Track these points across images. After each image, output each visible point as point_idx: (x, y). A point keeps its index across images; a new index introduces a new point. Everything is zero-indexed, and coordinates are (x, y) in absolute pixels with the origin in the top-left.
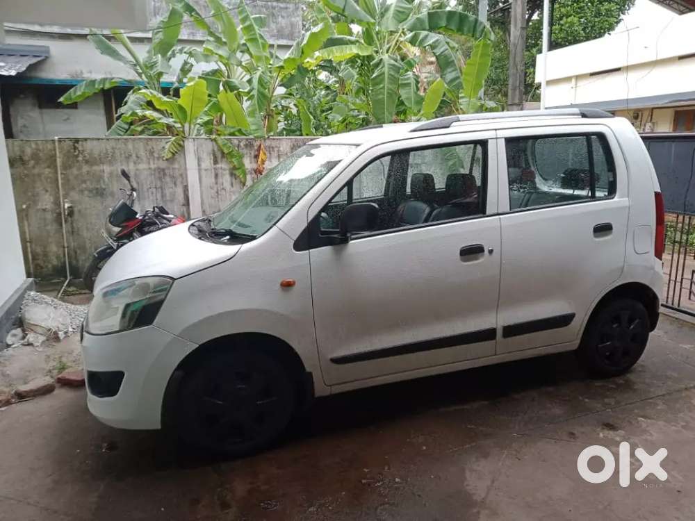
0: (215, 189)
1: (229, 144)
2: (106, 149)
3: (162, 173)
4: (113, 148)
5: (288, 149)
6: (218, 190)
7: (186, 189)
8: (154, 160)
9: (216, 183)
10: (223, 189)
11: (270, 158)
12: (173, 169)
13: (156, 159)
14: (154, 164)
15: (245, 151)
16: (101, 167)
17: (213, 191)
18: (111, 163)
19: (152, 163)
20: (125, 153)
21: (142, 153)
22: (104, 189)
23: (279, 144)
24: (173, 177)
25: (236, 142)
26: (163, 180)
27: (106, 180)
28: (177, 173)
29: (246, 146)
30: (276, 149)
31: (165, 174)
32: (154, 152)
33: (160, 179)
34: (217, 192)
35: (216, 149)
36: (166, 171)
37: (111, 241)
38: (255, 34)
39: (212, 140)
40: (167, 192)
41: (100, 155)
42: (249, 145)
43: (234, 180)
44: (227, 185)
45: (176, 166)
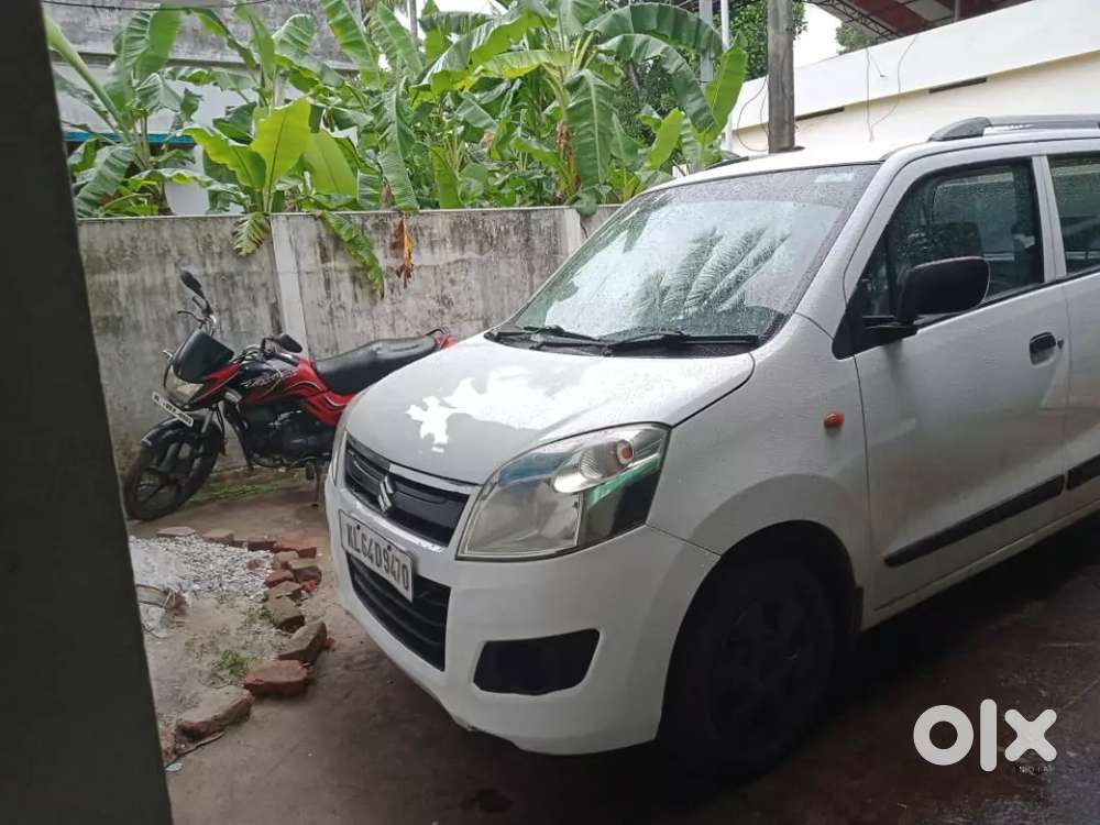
0: (327, 308)
1: (348, 225)
2: (121, 242)
3: (229, 282)
4: (132, 239)
5: (446, 232)
6: (331, 309)
7: (275, 310)
8: (212, 259)
9: (329, 297)
10: (341, 306)
11: (418, 249)
12: (250, 274)
13: (216, 256)
14: (213, 265)
15: (374, 236)
16: (112, 277)
17: (324, 312)
18: (130, 269)
19: (208, 262)
20: (156, 245)
21: (190, 247)
22: (120, 319)
23: (432, 222)
24: (249, 288)
25: (358, 221)
26: (232, 295)
27: (122, 299)
28: (257, 281)
29: (375, 226)
30: (426, 233)
31: (234, 285)
32: (211, 243)
33: (226, 292)
34: (331, 313)
35: (323, 235)
36: (237, 278)
37: (178, 411)
38: (358, 34)
39: (316, 218)
40: (241, 317)
41: (107, 252)
42: (380, 226)
43: (358, 290)
44: (347, 299)
45: (255, 268)
